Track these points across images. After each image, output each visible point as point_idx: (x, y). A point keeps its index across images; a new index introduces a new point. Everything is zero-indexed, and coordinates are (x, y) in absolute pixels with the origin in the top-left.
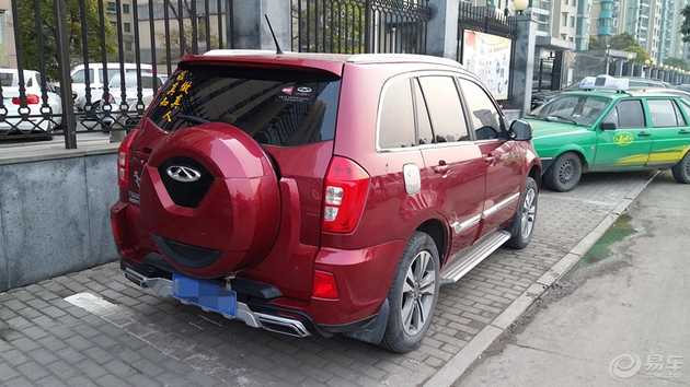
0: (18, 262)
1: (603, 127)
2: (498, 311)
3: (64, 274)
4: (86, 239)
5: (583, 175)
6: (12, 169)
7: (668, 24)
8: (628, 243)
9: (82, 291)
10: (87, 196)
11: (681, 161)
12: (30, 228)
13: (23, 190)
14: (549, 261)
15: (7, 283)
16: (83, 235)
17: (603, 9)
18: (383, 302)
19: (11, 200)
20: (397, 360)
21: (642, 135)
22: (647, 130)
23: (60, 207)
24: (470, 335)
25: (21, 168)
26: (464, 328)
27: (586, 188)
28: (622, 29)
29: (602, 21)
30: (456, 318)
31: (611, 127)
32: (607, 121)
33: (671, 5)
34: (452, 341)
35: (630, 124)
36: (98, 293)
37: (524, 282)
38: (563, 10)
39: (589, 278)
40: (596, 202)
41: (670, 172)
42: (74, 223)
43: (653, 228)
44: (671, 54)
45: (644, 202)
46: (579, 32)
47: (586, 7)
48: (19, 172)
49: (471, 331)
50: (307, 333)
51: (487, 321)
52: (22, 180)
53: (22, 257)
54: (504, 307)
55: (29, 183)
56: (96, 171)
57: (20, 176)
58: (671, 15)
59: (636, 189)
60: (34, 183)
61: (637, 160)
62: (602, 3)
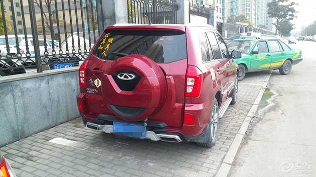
0: (23, 127)
1: (253, 53)
2: (238, 128)
3: (42, 131)
4: (50, 114)
5: (246, 73)
6: (18, 82)
7: (258, 10)
8: (273, 99)
9: (55, 137)
10: (50, 93)
11: (282, 66)
12: (27, 110)
13: (23, 93)
14: (248, 108)
15: (18, 137)
16: (49, 112)
17: (232, 4)
18: (207, 126)
19: (18, 98)
20: (209, 150)
21: (268, 55)
22: (269, 54)
23: (39, 100)
24: (232, 138)
25: (21, 82)
26: (229, 136)
27: (248, 79)
28: (240, 13)
29: (232, 10)
30: (223, 132)
31: (256, 53)
32: (255, 50)
33: (258, 2)
34: (227, 141)
35: (263, 52)
36: (63, 137)
37: (242, 117)
38: (216, 6)
39: (266, 113)
40: (254, 84)
41: (278, 71)
42: (45, 107)
43: (281, 92)
44: (260, 23)
45: (272, 83)
46: (223, 14)
47: (225, 4)
48: (20, 83)
49: (231, 136)
50: (181, 141)
51: (236, 132)
52: (22, 88)
53: (24, 124)
54: (240, 126)
55: (26, 89)
56: (53, 82)
57: (21, 85)
58: (258, 7)
59: (267, 78)
60: (27, 89)
61: (266, 66)
62: (232, 2)
